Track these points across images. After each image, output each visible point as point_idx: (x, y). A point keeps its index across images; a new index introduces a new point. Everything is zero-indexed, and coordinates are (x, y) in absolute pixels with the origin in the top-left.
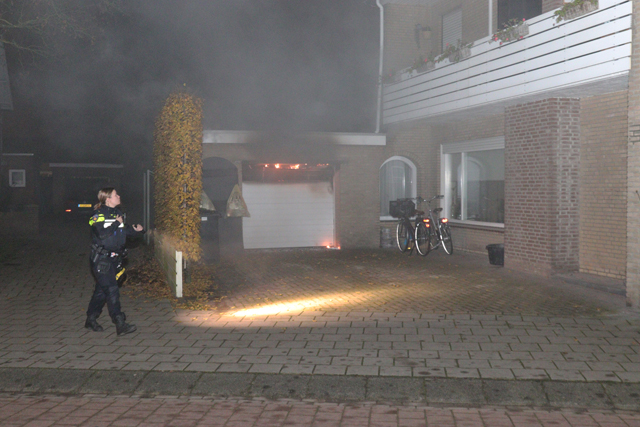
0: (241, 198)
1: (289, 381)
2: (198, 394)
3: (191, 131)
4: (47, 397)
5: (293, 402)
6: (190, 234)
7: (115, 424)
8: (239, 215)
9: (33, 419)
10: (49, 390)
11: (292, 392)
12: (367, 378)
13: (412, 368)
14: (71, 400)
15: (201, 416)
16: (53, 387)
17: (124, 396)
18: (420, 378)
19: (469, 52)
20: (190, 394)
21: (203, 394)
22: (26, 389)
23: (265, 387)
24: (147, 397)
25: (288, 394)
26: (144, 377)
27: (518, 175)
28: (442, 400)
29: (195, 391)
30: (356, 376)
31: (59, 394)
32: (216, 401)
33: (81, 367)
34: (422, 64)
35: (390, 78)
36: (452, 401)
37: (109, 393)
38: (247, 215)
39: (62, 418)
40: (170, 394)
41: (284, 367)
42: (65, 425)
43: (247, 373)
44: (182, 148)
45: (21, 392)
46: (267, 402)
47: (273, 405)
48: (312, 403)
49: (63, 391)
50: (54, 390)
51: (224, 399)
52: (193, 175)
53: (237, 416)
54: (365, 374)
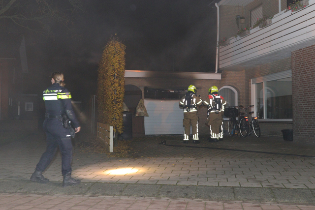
0: (144, 106)
1: (183, 189)
2: (125, 195)
3: (119, 61)
4: (32, 195)
5: (187, 200)
6: (118, 117)
7: (72, 208)
8: (142, 115)
9: (20, 205)
10: (33, 192)
11: (186, 195)
12: (233, 188)
13: (261, 183)
14: (46, 196)
15: (128, 206)
16: (36, 190)
17: (79, 196)
18: (268, 188)
19: (271, 21)
20: (121, 195)
21: (129, 195)
22: (19, 191)
23: (168, 192)
24: (93, 196)
25: (183, 196)
26: (92, 186)
27: (301, 88)
28: (287, 201)
29: (123, 194)
30: (226, 187)
31: (38, 194)
32: (137, 199)
33: (54, 180)
34: (242, 32)
35: (224, 42)
36: (294, 201)
37: (70, 193)
38: (147, 116)
39: (38, 205)
40: (108, 195)
41: (178, 182)
42: (39, 208)
43: (156, 184)
44: (114, 70)
45: (16, 192)
46: (170, 200)
47: (175, 201)
48: (201, 201)
49: (41, 192)
50: (36, 192)
51: (142, 198)
52: (119, 85)
53: (152, 206)
54: (231, 186)
